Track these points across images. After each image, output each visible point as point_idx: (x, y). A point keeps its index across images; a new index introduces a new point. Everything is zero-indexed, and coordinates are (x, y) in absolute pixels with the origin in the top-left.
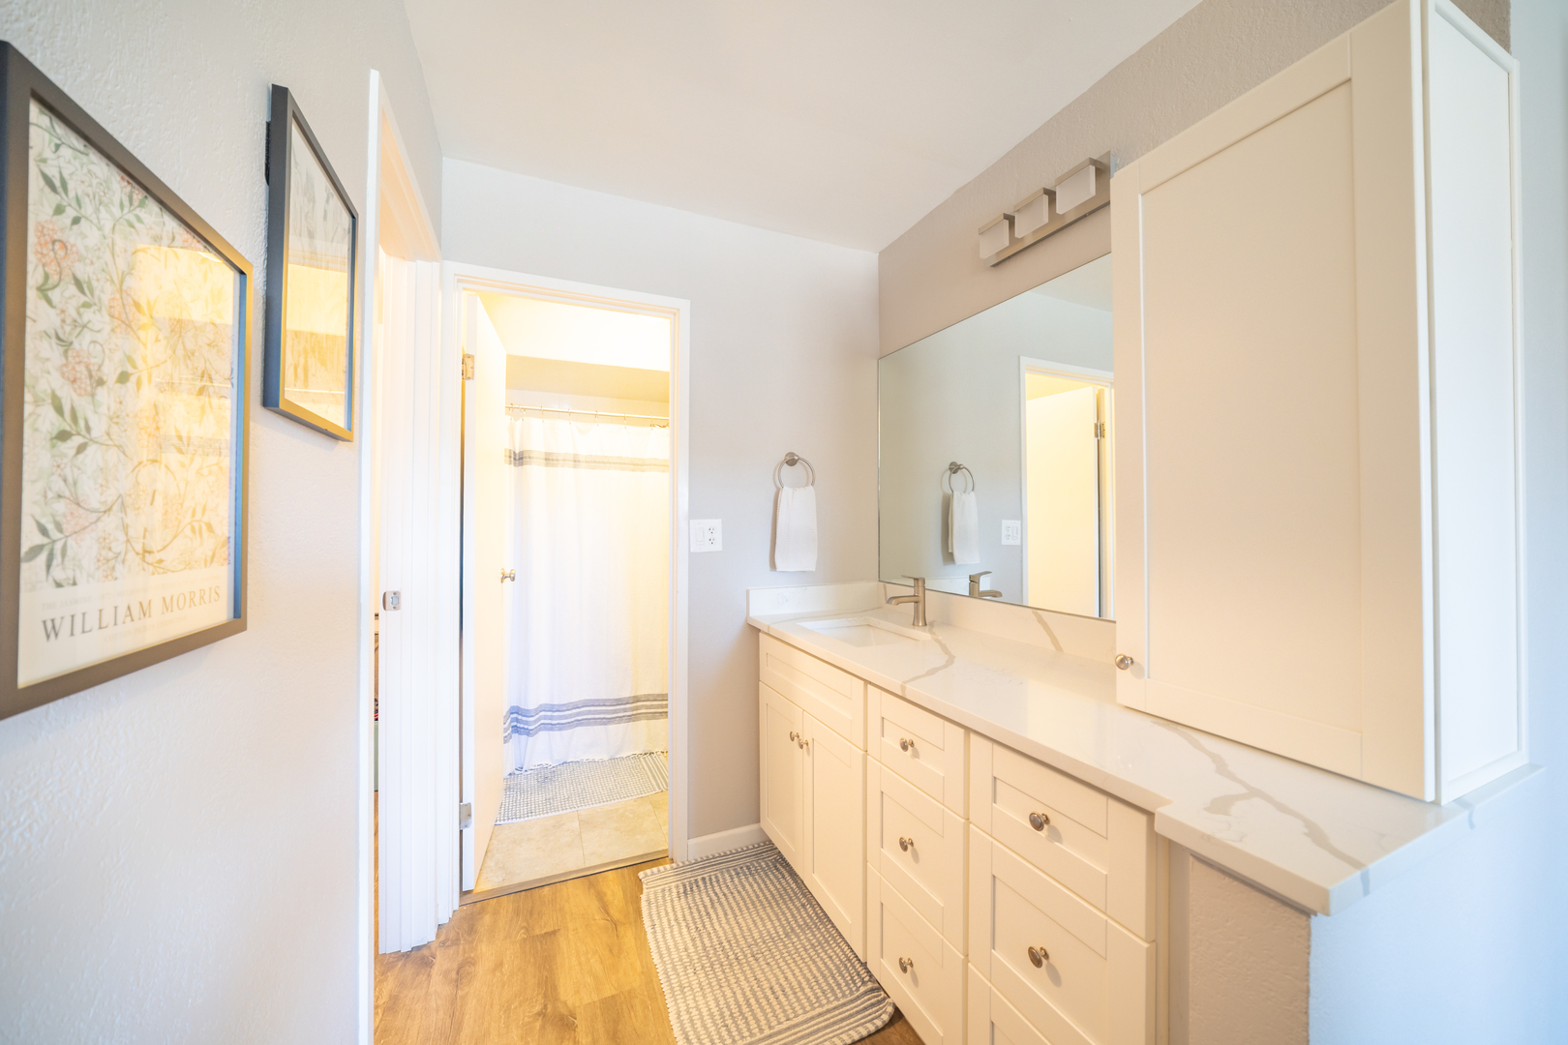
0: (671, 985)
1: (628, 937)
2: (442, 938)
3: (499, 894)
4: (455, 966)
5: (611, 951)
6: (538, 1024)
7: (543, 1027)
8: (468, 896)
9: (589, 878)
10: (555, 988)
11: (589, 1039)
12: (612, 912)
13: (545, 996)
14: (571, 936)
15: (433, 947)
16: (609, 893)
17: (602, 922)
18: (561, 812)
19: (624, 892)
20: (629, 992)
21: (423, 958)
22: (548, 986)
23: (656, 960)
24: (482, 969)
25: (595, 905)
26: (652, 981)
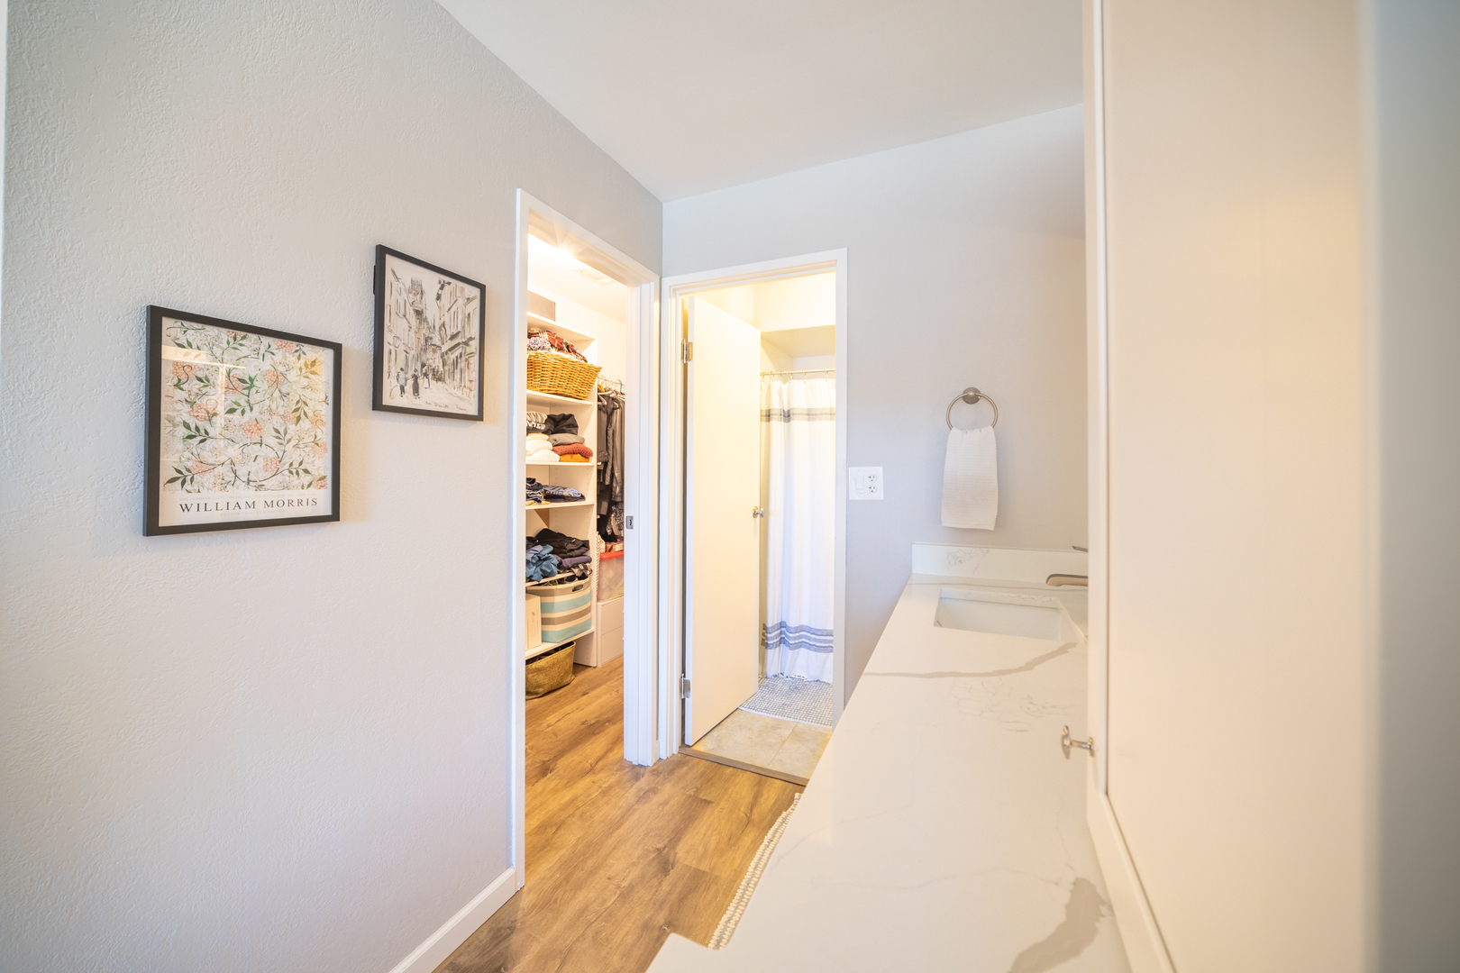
0: (744, 894)
1: (750, 836)
2: (654, 768)
3: (702, 757)
4: (647, 788)
5: (730, 839)
6: (653, 856)
7: (653, 859)
8: (687, 749)
9: (763, 776)
10: (679, 839)
11: (668, 889)
12: (755, 811)
13: (670, 841)
14: (716, 812)
15: (649, 769)
16: (765, 796)
17: (742, 815)
18: (785, 718)
19: (776, 802)
20: (716, 877)
21: (638, 773)
22: (677, 835)
23: (751, 869)
24: (657, 799)
25: (749, 799)
26: (736, 881)
